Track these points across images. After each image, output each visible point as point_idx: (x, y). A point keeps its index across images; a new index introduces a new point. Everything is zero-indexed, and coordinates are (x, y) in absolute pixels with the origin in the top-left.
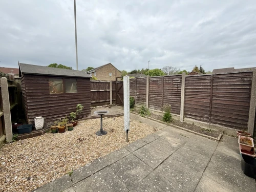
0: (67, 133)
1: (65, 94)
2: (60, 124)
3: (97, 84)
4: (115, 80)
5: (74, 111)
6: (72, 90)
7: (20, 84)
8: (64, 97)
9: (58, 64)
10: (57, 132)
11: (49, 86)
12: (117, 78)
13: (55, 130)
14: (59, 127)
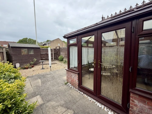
0: (29, 69)
1: (28, 54)
2: (26, 66)
3: (46, 50)
4: (55, 48)
5: (33, 61)
6: (32, 53)
7: (9, 51)
8: (28, 56)
9: (28, 38)
10: (25, 69)
11: (21, 51)
12: (56, 47)
13: (24, 68)
14: (26, 67)
